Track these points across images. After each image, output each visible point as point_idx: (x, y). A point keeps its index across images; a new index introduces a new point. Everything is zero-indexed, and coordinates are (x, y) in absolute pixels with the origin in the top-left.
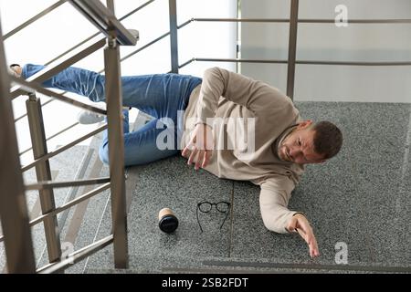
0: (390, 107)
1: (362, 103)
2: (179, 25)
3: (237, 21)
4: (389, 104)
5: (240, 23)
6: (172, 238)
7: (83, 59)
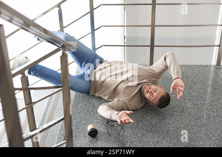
0: (202, 67)
1: (187, 66)
2: (95, 29)
4: (201, 66)
6: (94, 140)
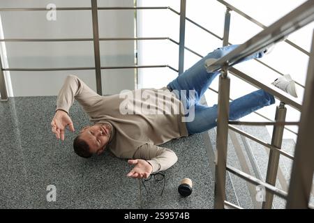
3: (136, 39)
5: (135, 37)
7: (243, 72)
